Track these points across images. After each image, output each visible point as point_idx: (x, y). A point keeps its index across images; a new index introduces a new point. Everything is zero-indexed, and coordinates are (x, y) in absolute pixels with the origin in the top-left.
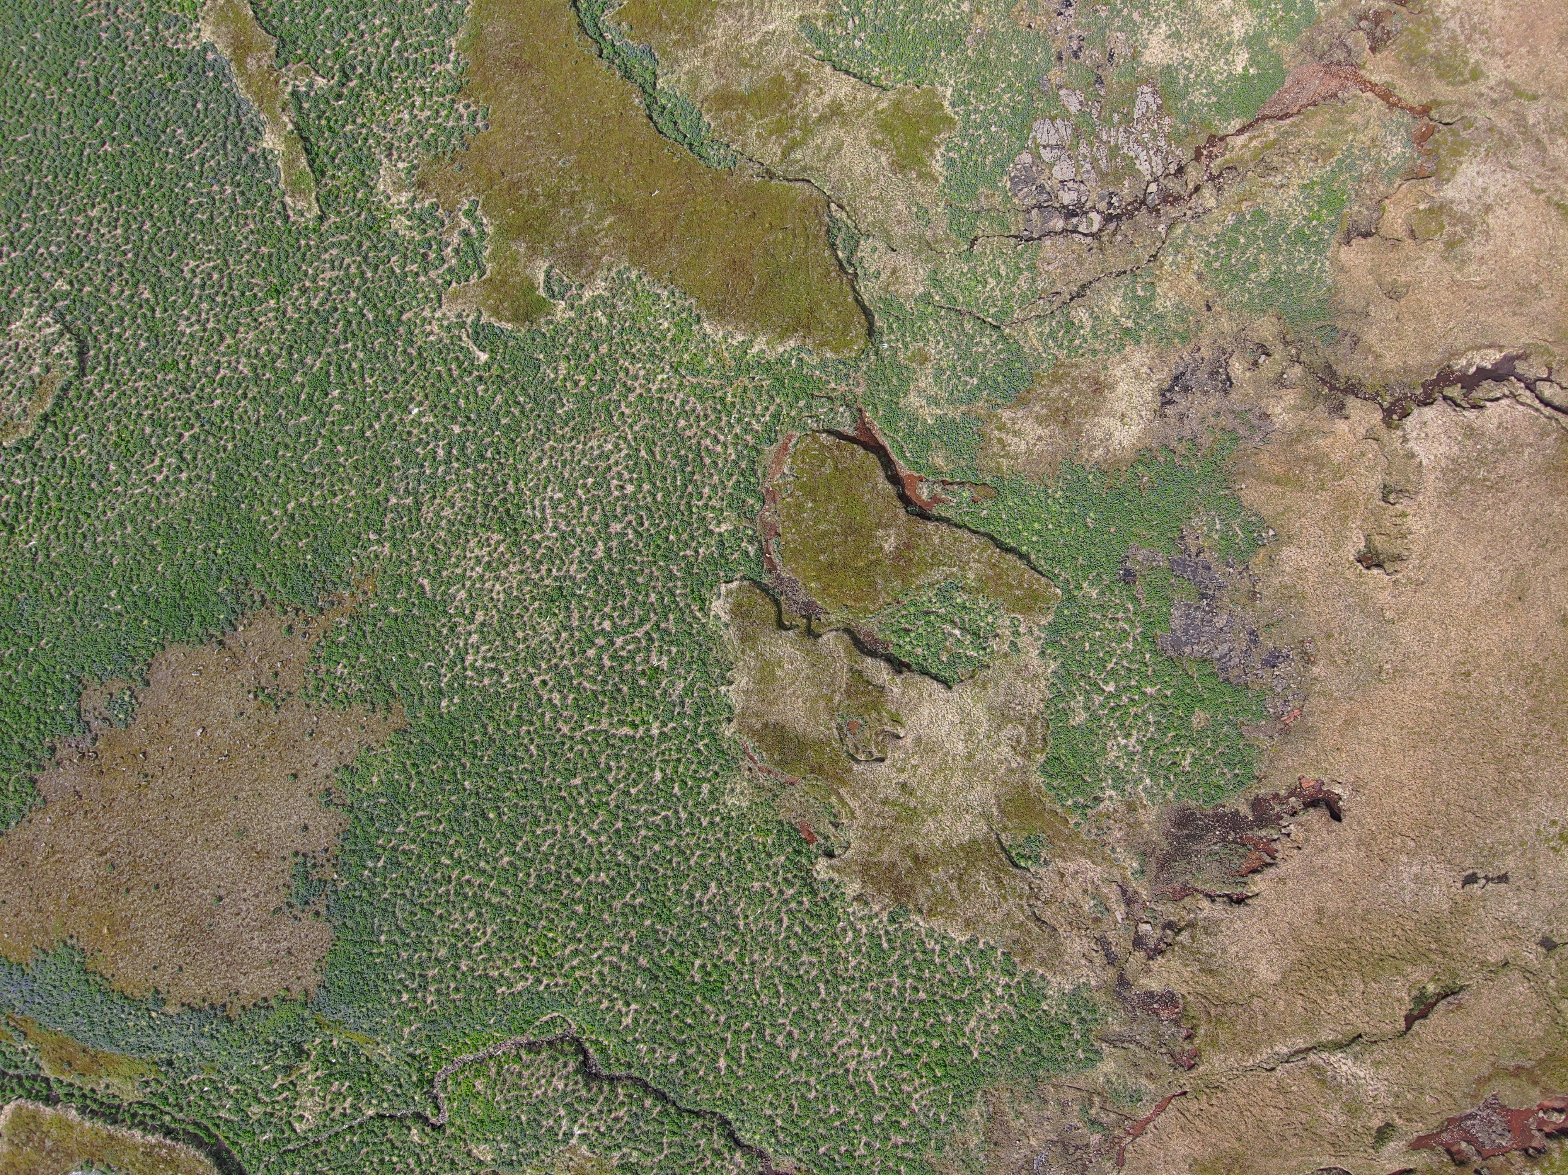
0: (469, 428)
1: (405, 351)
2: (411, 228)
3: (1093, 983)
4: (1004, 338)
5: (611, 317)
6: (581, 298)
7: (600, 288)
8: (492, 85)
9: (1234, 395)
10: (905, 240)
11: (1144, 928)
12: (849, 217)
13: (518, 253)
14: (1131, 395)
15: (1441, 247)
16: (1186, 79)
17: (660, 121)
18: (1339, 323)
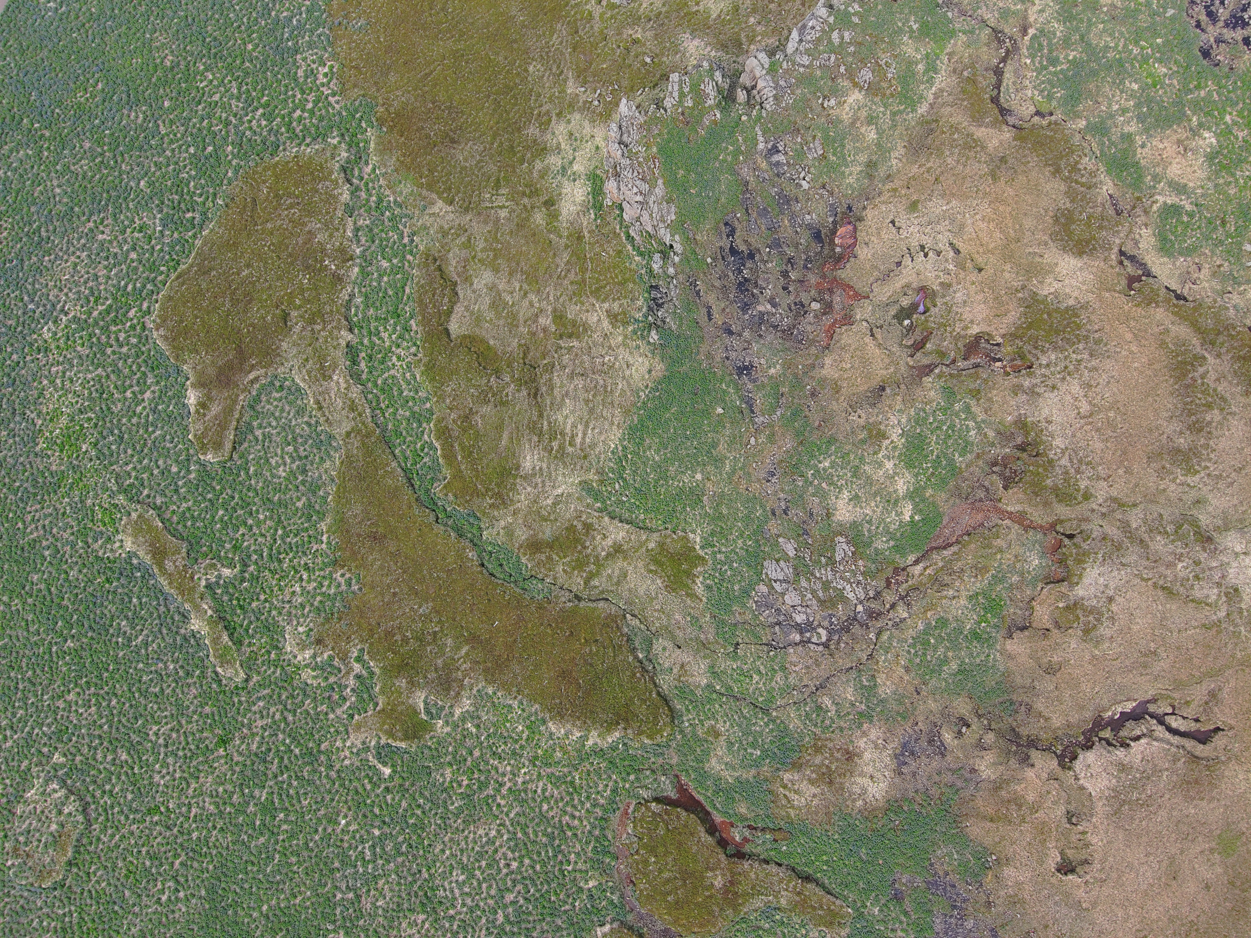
0: (386, 830)
1: (327, 776)
4: (774, 721)
5: (478, 726)
6: (453, 716)
7: (466, 704)
8: (359, 557)
9: (949, 758)
10: (686, 642)
12: (641, 622)
14: (874, 761)
15: (1080, 633)
16: (869, 531)
17: (490, 566)
18: (1014, 697)
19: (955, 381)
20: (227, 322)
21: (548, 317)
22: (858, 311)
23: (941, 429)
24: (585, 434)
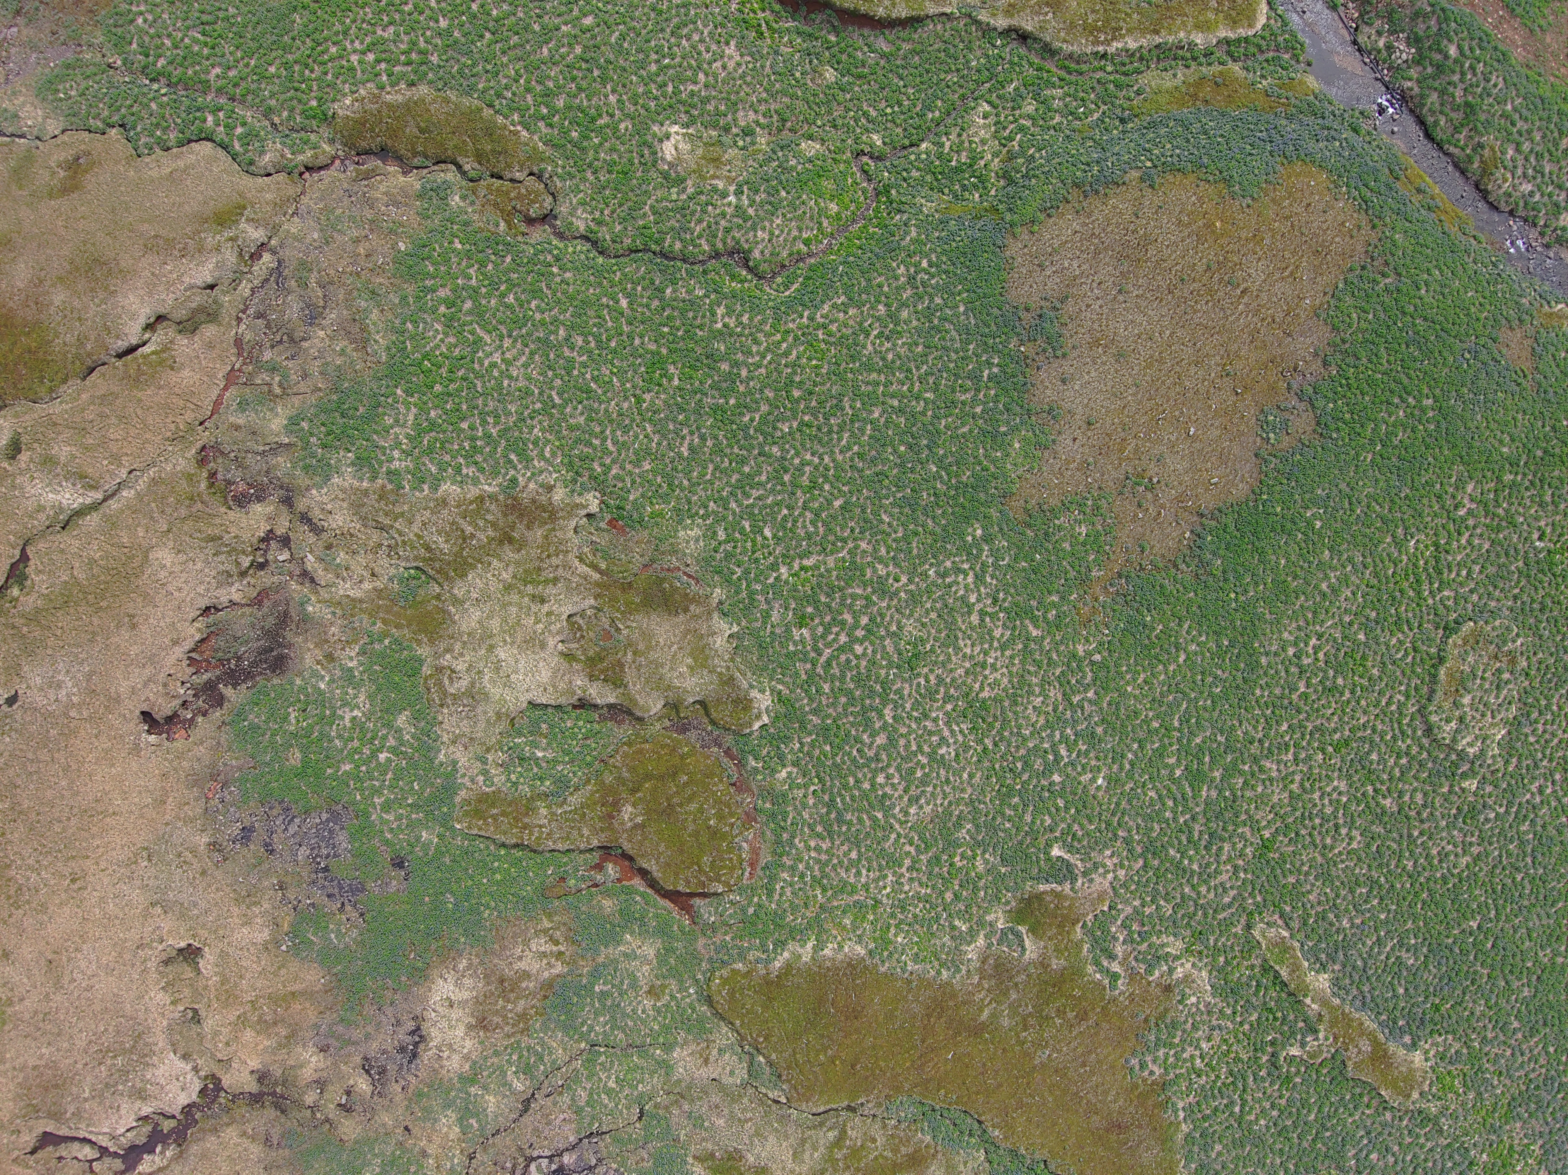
0: (1044, 783)
1: (1129, 831)
2: (1164, 945)
3: (314, 492)
4: (583, 1036)
5: (953, 928)
6: (986, 936)
7: (972, 951)
8: (1135, 1100)
9: (358, 1057)
10: (706, 1093)
11: (284, 556)
12: (766, 1094)
13: (1057, 957)
14: (450, 1025)
17: (970, 1121)
18: (287, 1151)
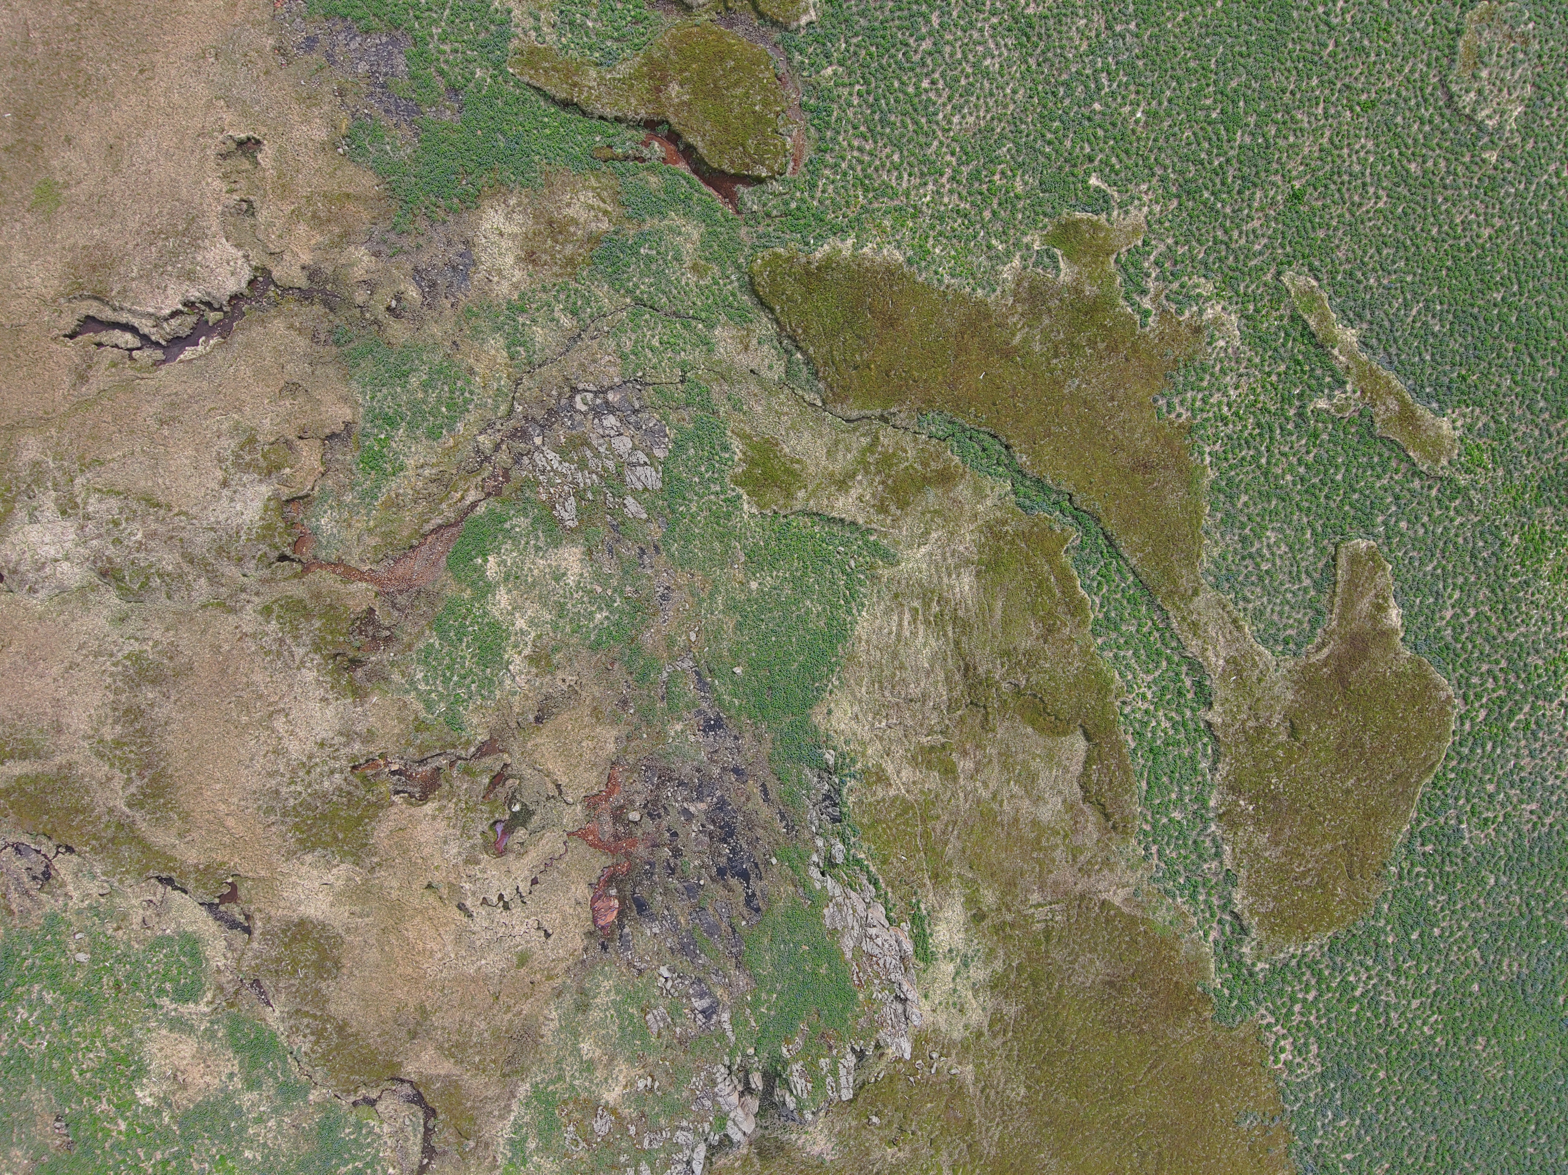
0: (1085, 110)
2: (1196, 286)
13: (1090, 285)
15: (260, 438)
16: (537, 538)
17: (998, 447)
18: (334, 350)
19: (449, 739)
20: (1364, 717)
21: (963, 771)
22: (580, 816)
23: (460, 676)
24: (900, 625)
